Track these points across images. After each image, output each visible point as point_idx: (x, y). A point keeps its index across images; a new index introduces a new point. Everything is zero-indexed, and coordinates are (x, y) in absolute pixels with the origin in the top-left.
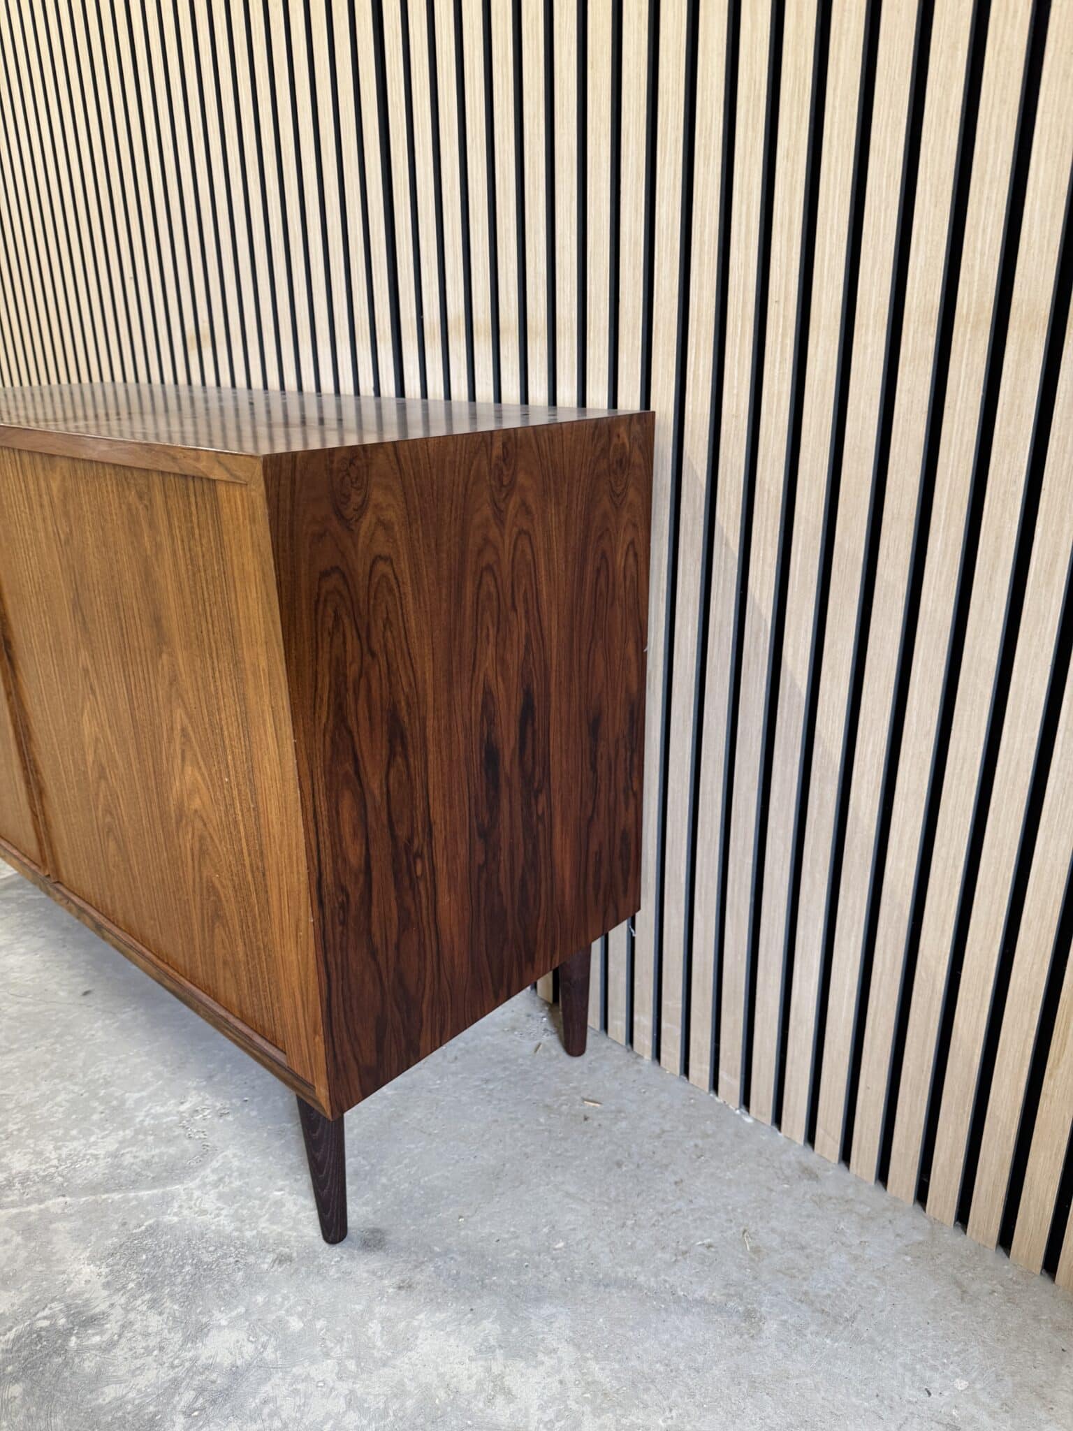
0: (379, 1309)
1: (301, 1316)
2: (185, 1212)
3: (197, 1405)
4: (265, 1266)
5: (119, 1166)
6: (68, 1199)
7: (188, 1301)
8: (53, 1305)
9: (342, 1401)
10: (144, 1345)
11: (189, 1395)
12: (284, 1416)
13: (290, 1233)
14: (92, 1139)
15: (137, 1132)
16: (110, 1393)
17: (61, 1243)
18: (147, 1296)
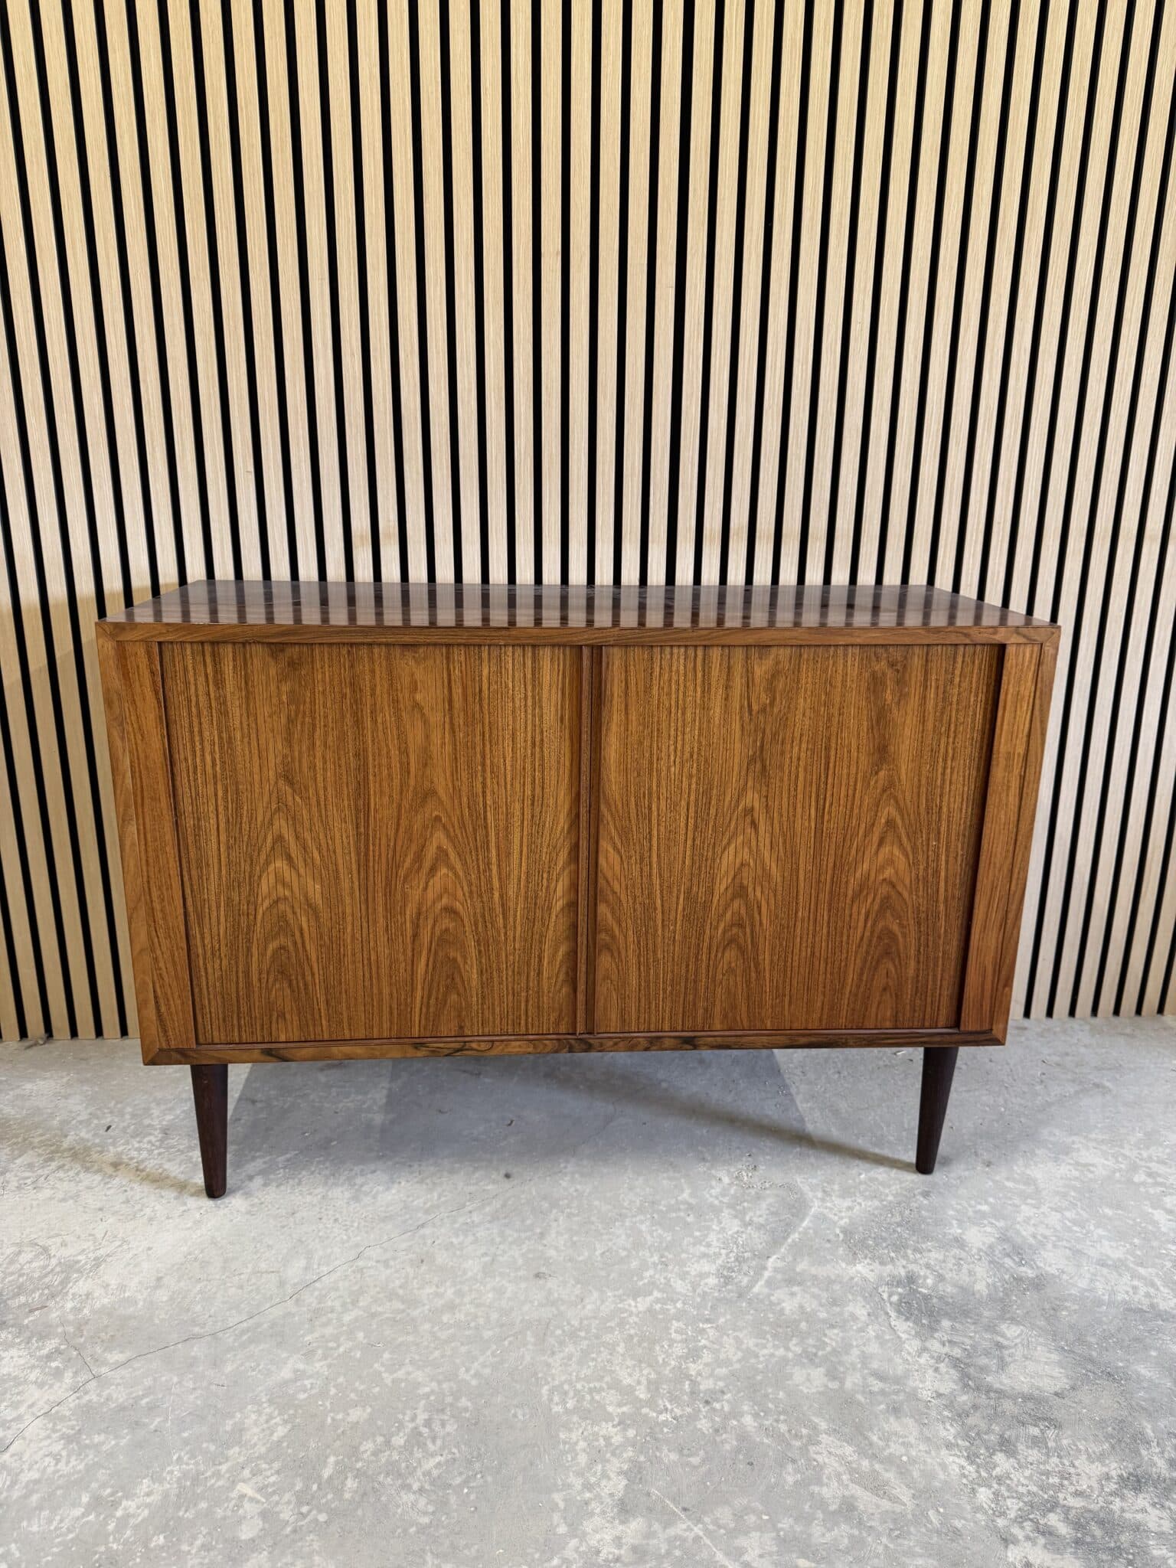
0: (998, 1178)
1: (980, 1204)
2: (843, 1214)
3: (1017, 1260)
4: (925, 1202)
5: (762, 1225)
6: (775, 1257)
7: (927, 1237)
8: (880, 1290)
9: (1053, 1213)
10: (950, 1265)
11: (1008, 1262)
12: (1048, 1233)
13: (903, 1185)
14: (714, 1227)
15: (730, 1206)
16: (981, 1287)
17: (822, 1271)
18: (909, 1252)
